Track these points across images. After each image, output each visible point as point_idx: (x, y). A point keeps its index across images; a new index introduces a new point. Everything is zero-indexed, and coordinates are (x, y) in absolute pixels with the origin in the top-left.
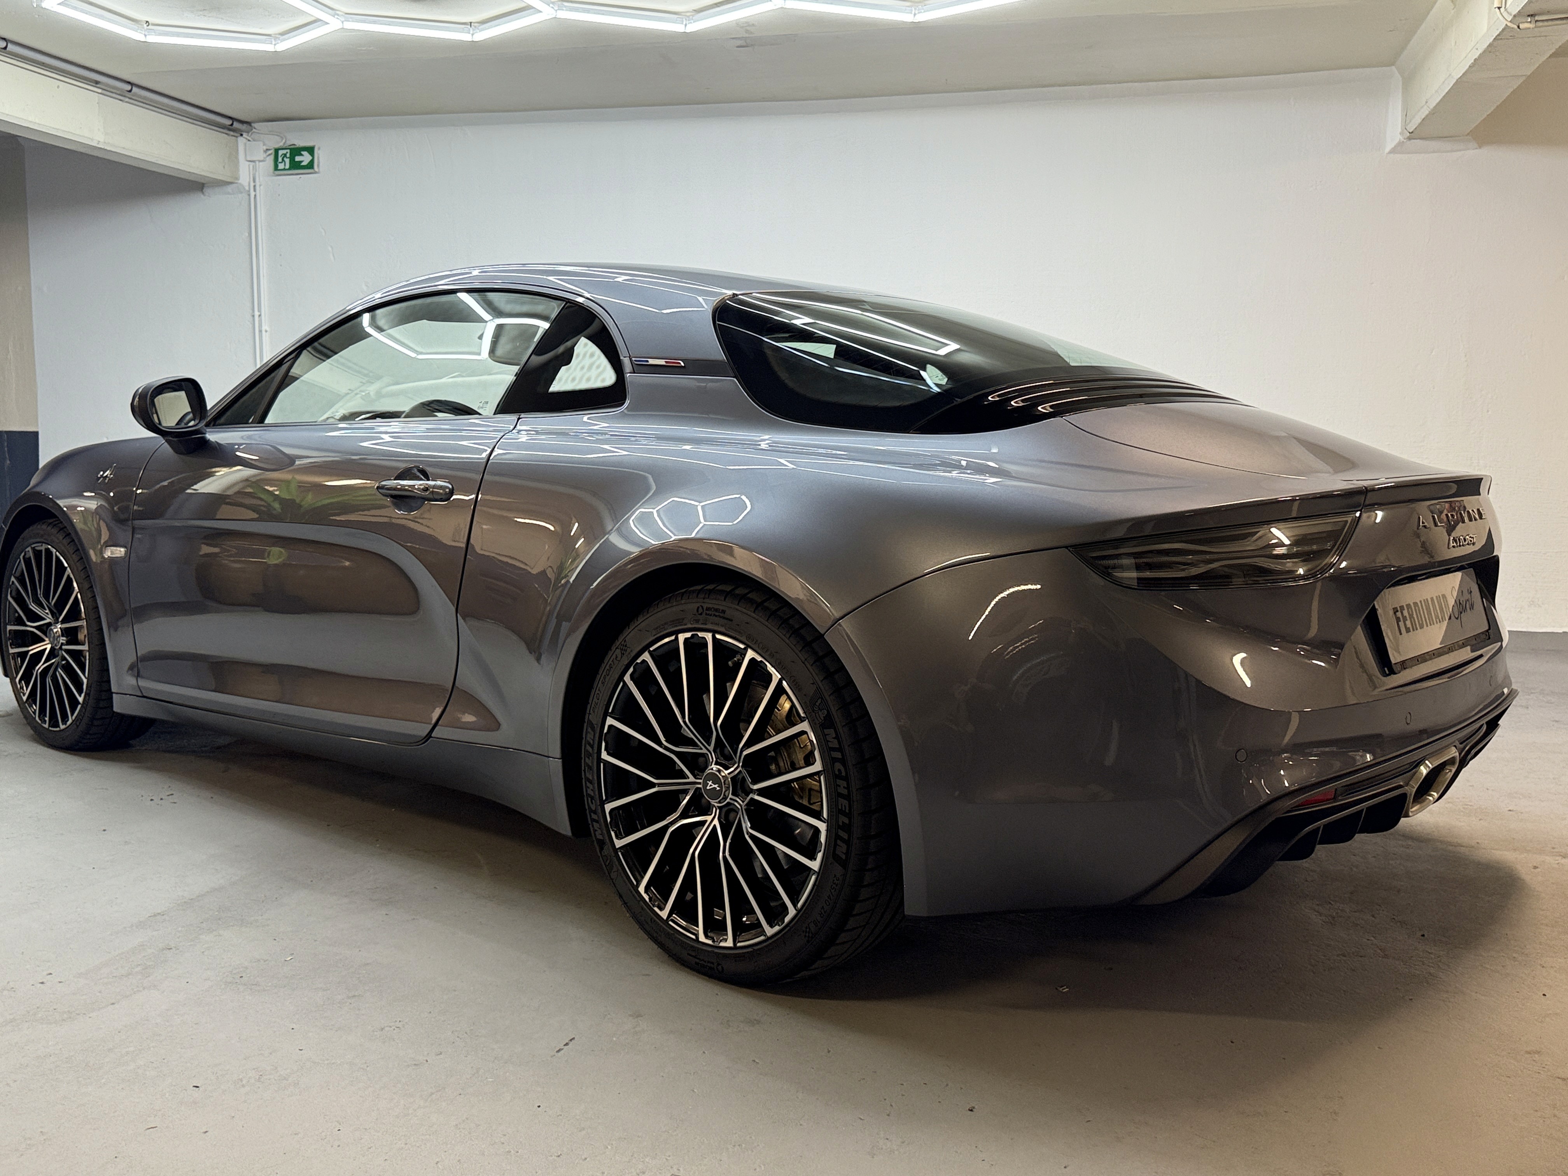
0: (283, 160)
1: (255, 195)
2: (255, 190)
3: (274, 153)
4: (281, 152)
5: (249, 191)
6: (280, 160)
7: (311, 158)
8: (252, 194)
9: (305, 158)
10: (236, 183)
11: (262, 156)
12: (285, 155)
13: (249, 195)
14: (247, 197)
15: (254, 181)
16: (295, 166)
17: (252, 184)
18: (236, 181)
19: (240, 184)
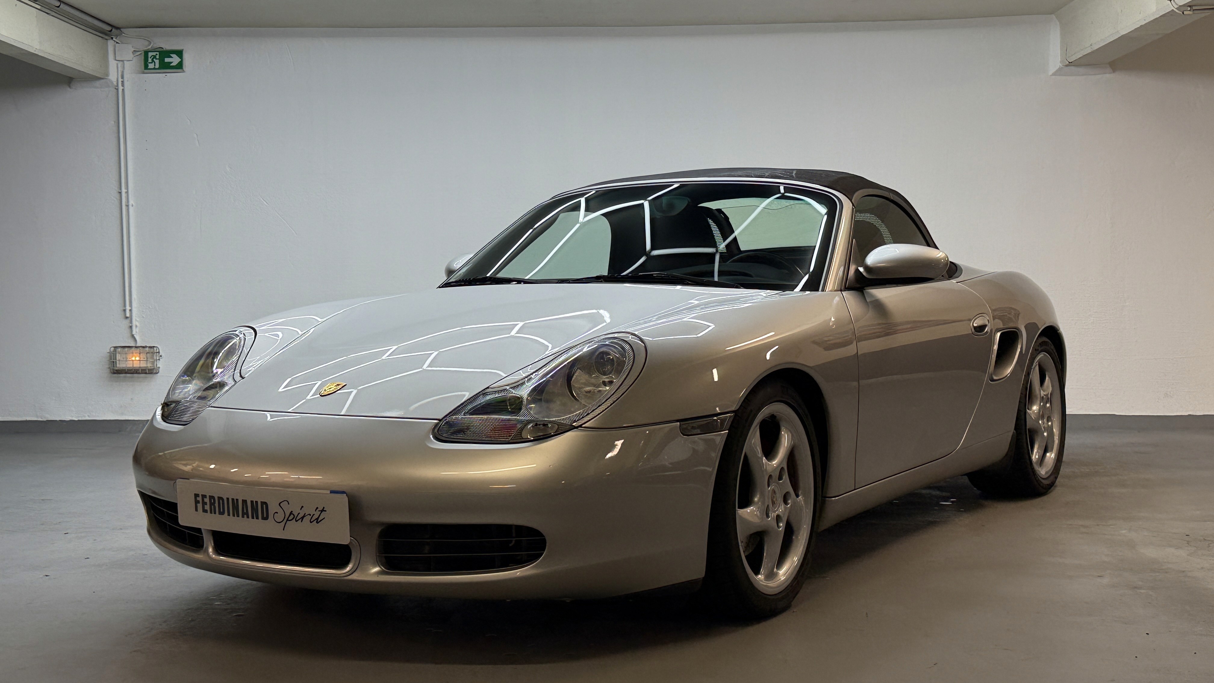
0: (153, 60)
1: (123, 90)
2: (123, 85)
3: (143, 54)
4: (150, 54)
5: (117, 86)
6: (150, 60)
7: (180, 60)
8: (121, 88)
9: (175, 60)
10: (106, 79)
11: (131, 56)
12: (155, 57)
13: (117, 89)
14: (116, 90)
15: (122, 77)
16: (165, 66)
17: (120, 80)
18: (106, 78)
19: (110, 80)
